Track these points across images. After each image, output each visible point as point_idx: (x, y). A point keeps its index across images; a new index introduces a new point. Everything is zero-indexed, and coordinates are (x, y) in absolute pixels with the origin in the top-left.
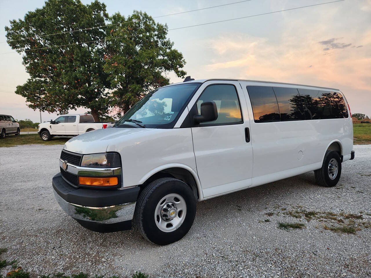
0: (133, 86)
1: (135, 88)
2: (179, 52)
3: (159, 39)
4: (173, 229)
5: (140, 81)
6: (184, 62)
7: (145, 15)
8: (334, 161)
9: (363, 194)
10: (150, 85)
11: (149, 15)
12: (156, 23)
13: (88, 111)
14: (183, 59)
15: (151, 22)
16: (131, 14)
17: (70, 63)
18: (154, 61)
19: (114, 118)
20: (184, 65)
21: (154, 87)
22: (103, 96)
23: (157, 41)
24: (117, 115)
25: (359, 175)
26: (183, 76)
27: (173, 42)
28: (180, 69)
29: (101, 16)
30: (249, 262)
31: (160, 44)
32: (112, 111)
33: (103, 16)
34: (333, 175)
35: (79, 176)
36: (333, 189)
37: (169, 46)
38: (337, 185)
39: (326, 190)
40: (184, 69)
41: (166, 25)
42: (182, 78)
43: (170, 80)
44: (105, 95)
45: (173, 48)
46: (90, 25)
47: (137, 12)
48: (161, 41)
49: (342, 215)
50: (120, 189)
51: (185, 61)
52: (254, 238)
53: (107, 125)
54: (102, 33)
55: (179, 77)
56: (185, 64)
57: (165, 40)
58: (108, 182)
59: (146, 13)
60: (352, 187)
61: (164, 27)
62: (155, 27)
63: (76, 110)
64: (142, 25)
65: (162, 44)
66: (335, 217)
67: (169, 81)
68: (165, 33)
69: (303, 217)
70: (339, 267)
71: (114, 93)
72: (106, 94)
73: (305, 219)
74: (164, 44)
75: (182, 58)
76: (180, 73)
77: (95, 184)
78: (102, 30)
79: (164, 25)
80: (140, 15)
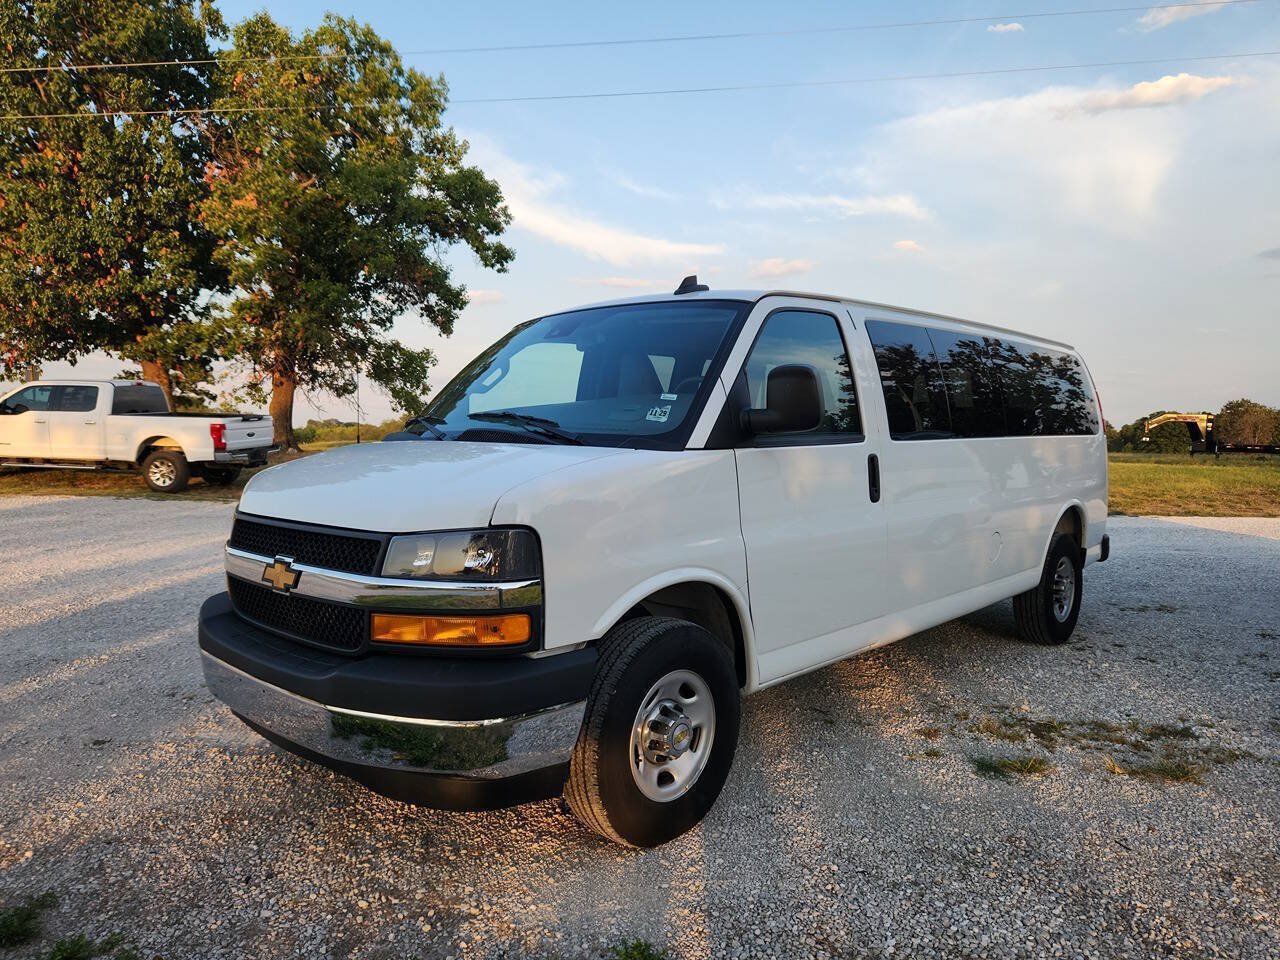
0: (315, 288)
1: (325, 295)
2: (488, 177)
3: (415, 126)
4: (675, 792)
5: (342, 270)
6: (507, 215)
7: (369, 33)
8: (1065, 565)
9: (1159, 666)
10: (376, 286)
11: (383, 37)
12: (405, 68)
13: (127, 369)
14: (500, 205)
15: (388, 62)
16: (316, 24)
17: (65, 183)
18: (401, 204)
19: (237, 398)
20: (503, 225)
21: (391, 297)
22: (192, 317)
23: (409, 134)
24: (246, 389)
25: (1112, 607)
26: (502, 265)
27: (466, 143)
28: (491, 239)
29: (194, 17)
30: (955, 884)
31: (417, 146)
32: (227, 375)
33: (200, 18)
34: (1061, 607)
35: (371, 612)
36: (1065, 649)
37: (450, 152)
38: (1073, 639)
39: (1050, 653)
40: (505, 240)
41: (441, 81)
42: (499, 271)
43: (451, 276)
44: (201, 315)
45: (467, 163)
46: (150, 46)
47: (340, 21)
48: (424, 134)
49: (1134, 728)
50: (535, 655)
51: (509, 212)
52: (924, 807)
53: (227, 426)
54: (192, 80)
55: (486, 265)
56: (507, 223)
57: (439, 132)
58: (495, 630)
59: (371, 27)
60: (1116, 645)
61: (435, 86)
62: (402, 82)
63: (73, 363)
64: (354, 70)
65: (426, 144)
66: (1119, 734)
67: (446, 278)
68: (435, 107)
69: (1031, 739)
70: (1209, 879)
71: (241, 307)
72: (207, 308)
73: (1038, 743)
74: (431, 146)
75: (498, 200)
76: (490, 253)
77: (443, 636)
78: (192, 71)
79: (435, 78)
80: (347, 32)
